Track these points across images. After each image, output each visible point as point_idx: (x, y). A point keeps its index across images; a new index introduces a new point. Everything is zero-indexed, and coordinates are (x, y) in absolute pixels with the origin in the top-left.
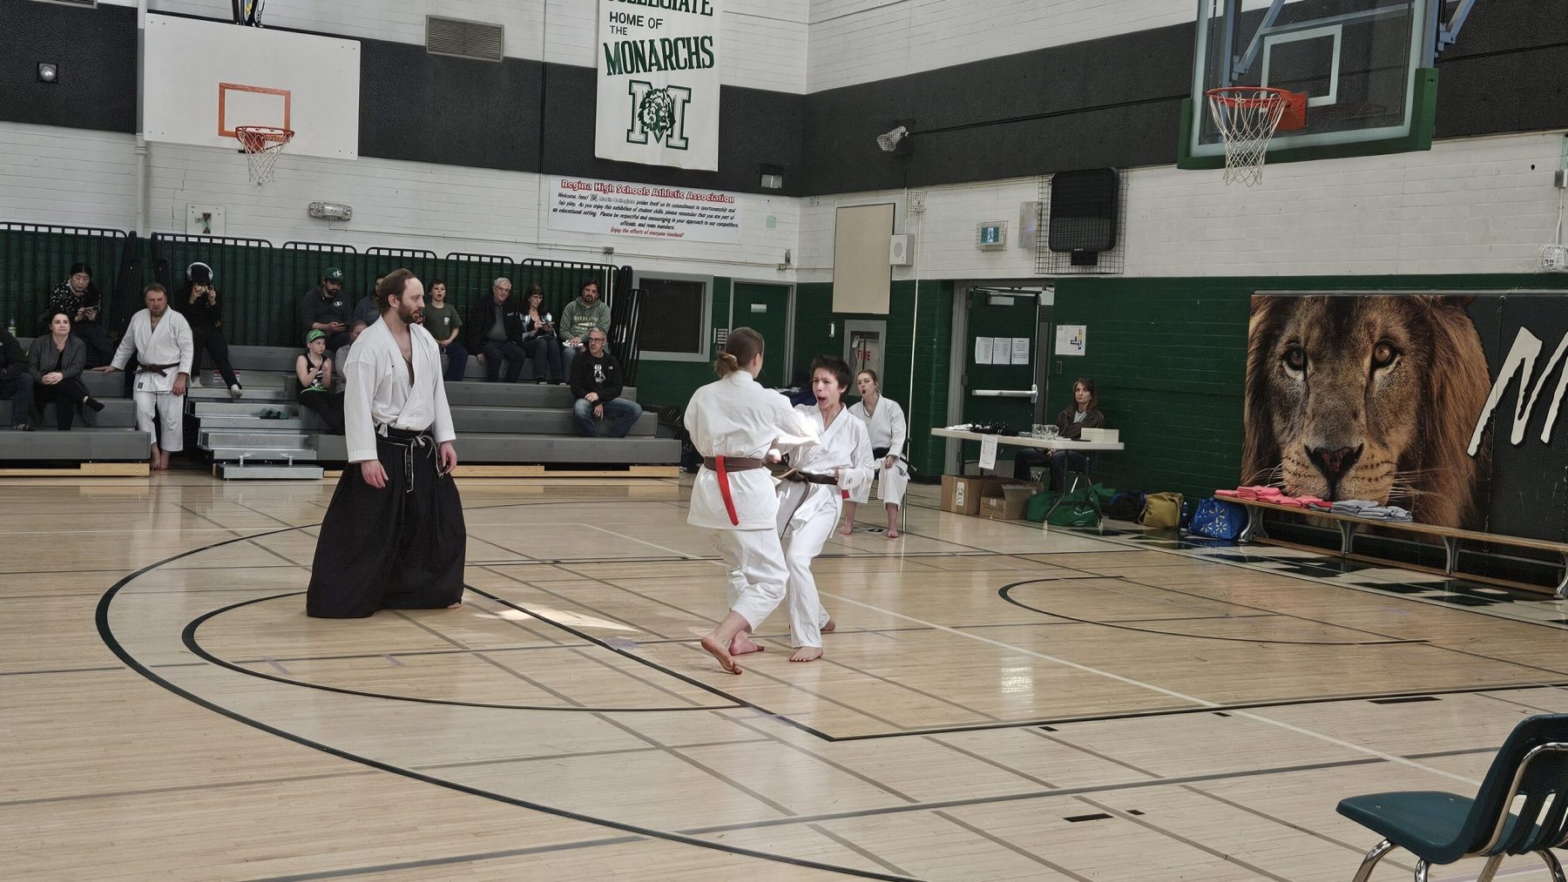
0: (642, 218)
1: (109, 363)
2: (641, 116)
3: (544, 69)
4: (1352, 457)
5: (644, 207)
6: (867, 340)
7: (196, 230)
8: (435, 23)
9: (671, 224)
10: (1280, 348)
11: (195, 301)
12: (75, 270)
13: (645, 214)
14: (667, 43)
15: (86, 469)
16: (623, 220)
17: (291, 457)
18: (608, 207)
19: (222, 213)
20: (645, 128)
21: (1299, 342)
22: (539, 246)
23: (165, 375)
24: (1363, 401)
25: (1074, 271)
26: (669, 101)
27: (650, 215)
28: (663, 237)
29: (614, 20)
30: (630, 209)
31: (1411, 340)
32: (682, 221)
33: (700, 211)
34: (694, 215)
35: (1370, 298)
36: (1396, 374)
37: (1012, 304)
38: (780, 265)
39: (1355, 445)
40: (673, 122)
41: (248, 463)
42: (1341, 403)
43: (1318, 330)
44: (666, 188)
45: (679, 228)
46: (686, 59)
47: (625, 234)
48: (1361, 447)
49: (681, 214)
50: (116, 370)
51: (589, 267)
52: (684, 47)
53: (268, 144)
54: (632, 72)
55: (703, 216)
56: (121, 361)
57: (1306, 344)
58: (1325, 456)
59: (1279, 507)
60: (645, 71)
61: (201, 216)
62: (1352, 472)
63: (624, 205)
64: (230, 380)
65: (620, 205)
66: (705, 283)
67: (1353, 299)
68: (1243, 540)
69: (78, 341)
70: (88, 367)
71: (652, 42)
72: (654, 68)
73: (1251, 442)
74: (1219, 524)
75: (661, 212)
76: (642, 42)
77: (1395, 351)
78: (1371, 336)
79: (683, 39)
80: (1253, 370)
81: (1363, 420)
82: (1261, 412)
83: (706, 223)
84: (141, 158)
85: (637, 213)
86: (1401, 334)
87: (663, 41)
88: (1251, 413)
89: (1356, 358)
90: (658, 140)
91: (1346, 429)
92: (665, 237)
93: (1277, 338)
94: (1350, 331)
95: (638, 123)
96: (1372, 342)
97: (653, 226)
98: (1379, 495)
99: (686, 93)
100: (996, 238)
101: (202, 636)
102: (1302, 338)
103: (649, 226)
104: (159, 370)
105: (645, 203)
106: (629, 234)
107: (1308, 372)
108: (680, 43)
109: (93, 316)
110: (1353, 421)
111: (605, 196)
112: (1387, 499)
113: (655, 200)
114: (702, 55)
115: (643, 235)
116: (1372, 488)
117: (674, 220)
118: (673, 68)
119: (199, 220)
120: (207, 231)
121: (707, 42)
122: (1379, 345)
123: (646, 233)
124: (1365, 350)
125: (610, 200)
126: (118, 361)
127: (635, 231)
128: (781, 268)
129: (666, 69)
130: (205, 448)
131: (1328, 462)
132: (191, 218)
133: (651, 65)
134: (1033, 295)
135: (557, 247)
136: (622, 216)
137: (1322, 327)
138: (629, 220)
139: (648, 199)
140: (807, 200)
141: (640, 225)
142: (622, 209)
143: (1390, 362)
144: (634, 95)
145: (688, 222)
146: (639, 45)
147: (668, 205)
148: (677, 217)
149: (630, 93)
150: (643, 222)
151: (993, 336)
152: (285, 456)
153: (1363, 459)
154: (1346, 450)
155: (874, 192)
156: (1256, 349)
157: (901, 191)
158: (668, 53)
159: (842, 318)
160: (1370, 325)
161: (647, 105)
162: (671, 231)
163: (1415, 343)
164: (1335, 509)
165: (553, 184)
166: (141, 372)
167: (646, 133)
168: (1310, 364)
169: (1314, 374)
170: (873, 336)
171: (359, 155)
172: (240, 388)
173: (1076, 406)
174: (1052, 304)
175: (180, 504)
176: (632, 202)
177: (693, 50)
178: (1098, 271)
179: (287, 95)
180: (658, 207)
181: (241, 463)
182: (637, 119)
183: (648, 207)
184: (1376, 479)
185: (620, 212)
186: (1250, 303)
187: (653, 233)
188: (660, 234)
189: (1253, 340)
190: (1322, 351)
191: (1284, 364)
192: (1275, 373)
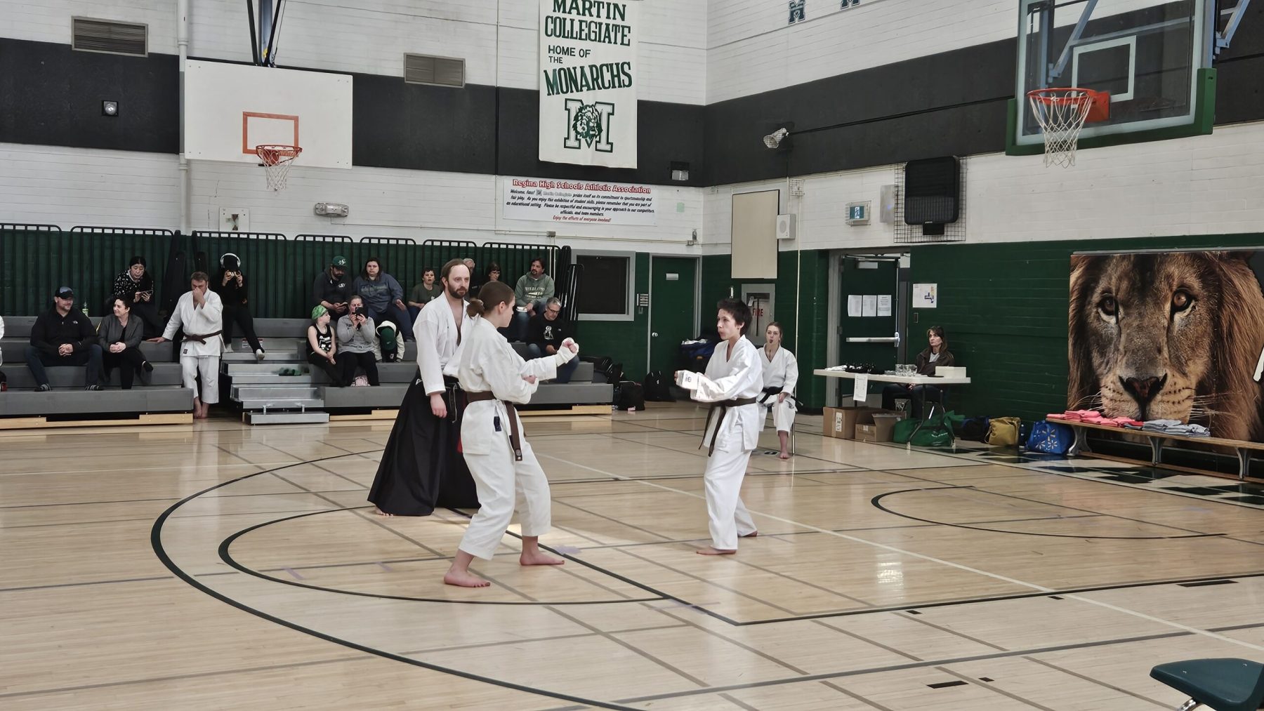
0: (578, 207)
1: (161, 335)
2: (575, 127)
3: (497, 92)
4: (1158, 384)
5: (579, 199)
6: (760, 300)
7: (226, 228)
8: (411, 59)
9: (601, 212)
10: (1096, 298)
11: (227, 284)
12: (133, 262)
13: (580, 205)
14: (594, 69)
15: (144, 419)
16: (562, 209)
17: (303, 406)
18: (550, 200)
19: (247, 215)
20: (579, 136)
21: (1111, 293)
22: (496, 232)
23: (204, 343)
24: (1166, 339)
25: (925, 240)
26: (597, 114)
27: (584, 205)
28: (594, 222)
29: (551, 52)
30: (568, 201)
31: (1203, 288)
32: (610, 209)
33: (623, 201)
34: (619, 204)
35: (1168, 255)
36: (1192, 316)
37: (877, 267)
38: (688, 241)
39: (1161, 375)
40: (600, 131)
41: (270, 411)
42: (1148, 341)
43: (1126, 282)
44: (596, 183)
45: (607, 215)
46: (609, 81)
47: (564, 221)
48: (1166, 376)
49: (608, 203)
50: (166, 340)
51: (536, 248)
52: (608, 71)
53: (282, 158)
54: (567, 92)
55: (626, 204)
56: (170, 333)
57: (1117, 294)
58: (1136, 385)
59: (1099, 427)
60: (577, 91)
61: (231, 217)
62: (1159, 397)
63: (563, 198)
64: (255, 346)
65: (560, 197)
66: (629, 258)
67: (1154, 256)
68: (1071, 454)
69: (138, 319)
70: (145, 339)
71: (582, 68)
72: (585, 89)
73: (1075, 374)
74: (1050, 442)
75: (592, 202)
76: (575, 68)
77: (1191, 298)
78: (1170, 286)
79: (607, 65)
80: (1074, 316)
81: (1166, 354)
82: (1082, 351)
83: (629, 210)
84: (183, 173)
85: (573, 204)
86: (1194, 283)
87: (591, 67)
88: (1074, 352)
89: (1158, 304)
90: (589, 146)
91: (1153, 362)
92: (597, 222)
93: (1092, 290)
94: (1153, 282)
95: (573, 133)
96: (1171, 291)
97: (586, 214)
98: (1181, 416)
99: (611, 107)
100: (862, 215)
101: (234, 551)
102: (1114, 289)
103: (583, 213)
104: (200, 339)
105: (579, 196)
106: (567, 220)
107: (1120, 316)
108: (605, 68)
109: (147, 298)
110: (1158, 356)
111: (548, 191)
112: (1188, 418)
113: (588, 192)
114: (623, 77)
115: (579, 221)
116: (1176, 409)
117: (603, 209)
118: (599, 88)
119: (229, 220)
120: (236, 228)
121: (626, 67)
122: (1177, 293)
123: (582, 219)
124: (1165, 298)
125: (552, 194)
126: (168, 333)
127: (572, 218)
128: (689, 244)
129: (594, 89)
130: (236, 400)
131: (1139, 390)
132: (223, 218)
133: (582, 86)
134: (894, 260)
135: (511, 233)
136: (562, 206)
137: (1130, 279)
138: (567, 210)
139: (582, 192)
140: (708, 189)
141: (576, 213)
142: (561, 201)
143: (1187, 307)
144: (569, 110)
145: (615, 210)
146: (572, 71)
147: (598, 196)
148: (606, 206)
149: (566, 109)
150: (578, 210)
151: (862, 294)
152: (299, 405)
153: (1168, 386)
154: (1153, 380)
155: (762, 181)
156: (1077, 298)
157: (784, 180)
158: (595, 77)
159: (740, 283)
160: (1169, 277)
161: (580, 118)
162: (601, 217)
163: (1206, 291)
164: (1146, 427)
165: (507, 183)
166: (186, 341)
167: (580, 140)
168: (1121, 310)
169: (1124, 318)
170: (765, 296)
171: (353, 165)
172: (263, 351)
173: (931, 350)
174: (909, 267)
175: (217, 445)
176: (570, 195)
177: (615, 73)
178: (945, 239)
179: (296, 119)
180: (591, 199)
181: (265, 411)
182: (572, 129)
183: (583, 199)
184: (1179, 402)
185: (560, 204)
186: (1070, 261)
187: (587, 219)
188: (592, 220)
189: (1073, 292)
190: (1131, 299)
191: (1100, 310)
192: (1092, 318)
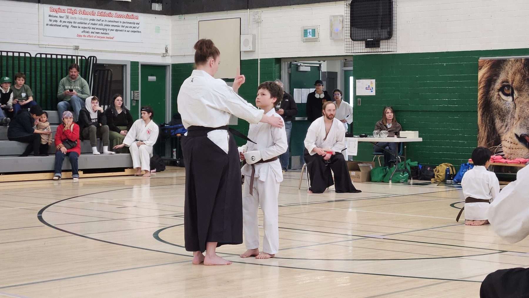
0: (93, 28)
5: (93, 22)
9: (108, 32)
10: (498, 85)
13: (94, 26)
16: (83, 30)
18: (75, 23)
21: (508, 82)
22: (39, 45)
25: (366, 51)
27: (97, 26)
28: (103, 39)
30: (86, 24)
32: (113, 30)
33: (122, 24)
34: (119, 26)
37: (310, 70)
38: (163, 54)
43: (519, 76)
44: (104, 11)
45: (112, 34)
47: (85, 38)
49: (113, 26)
55: (124, 27)
57: (512, 83)
63: (83, 21)
65: (81, 21)
66: (126, 65)
75: (102, 25)
80: (482, 97)
83: (124, 31)
85: (90, 26)
92: (105, 39)
93: (495, 81)
97: (98, 33)
100: (313, 35)
102: (510, 80)
103: (96, 33)
105: (93, 20)
106: (86, 38)
107: (515, 97)
111: (73, 16)
113: (100, 18)
115: (93, 38)
117: (109, 30)
123: (95, 37)
125: (75, 18)
127: (89, 36)
128: (164, 56)
135: (49, 47)
136: (82, 27)
137: (521, 74)
138: (86, 30)
139: (95, 17)
141: (92, 33)
142: (82, 23)
145: (116, 30)
147: (107, 21)
148: (110, 28)
150: (93, 31)
155: (225, 12)
156: (484, 87)
157: (245, 11)
162: (107, 36)
165: (46, 10)
168: (516, 93)
169: (517, 98)
176: (87, 19)
178: (380, 50)
180: (101, 22)
183: (97, 22)
185: (81, 25)
187: (99, 37)
188: (102, 37)
189: (480, 83)
190: (522, 86)
191: (500, 93)
192: (495, 98)
